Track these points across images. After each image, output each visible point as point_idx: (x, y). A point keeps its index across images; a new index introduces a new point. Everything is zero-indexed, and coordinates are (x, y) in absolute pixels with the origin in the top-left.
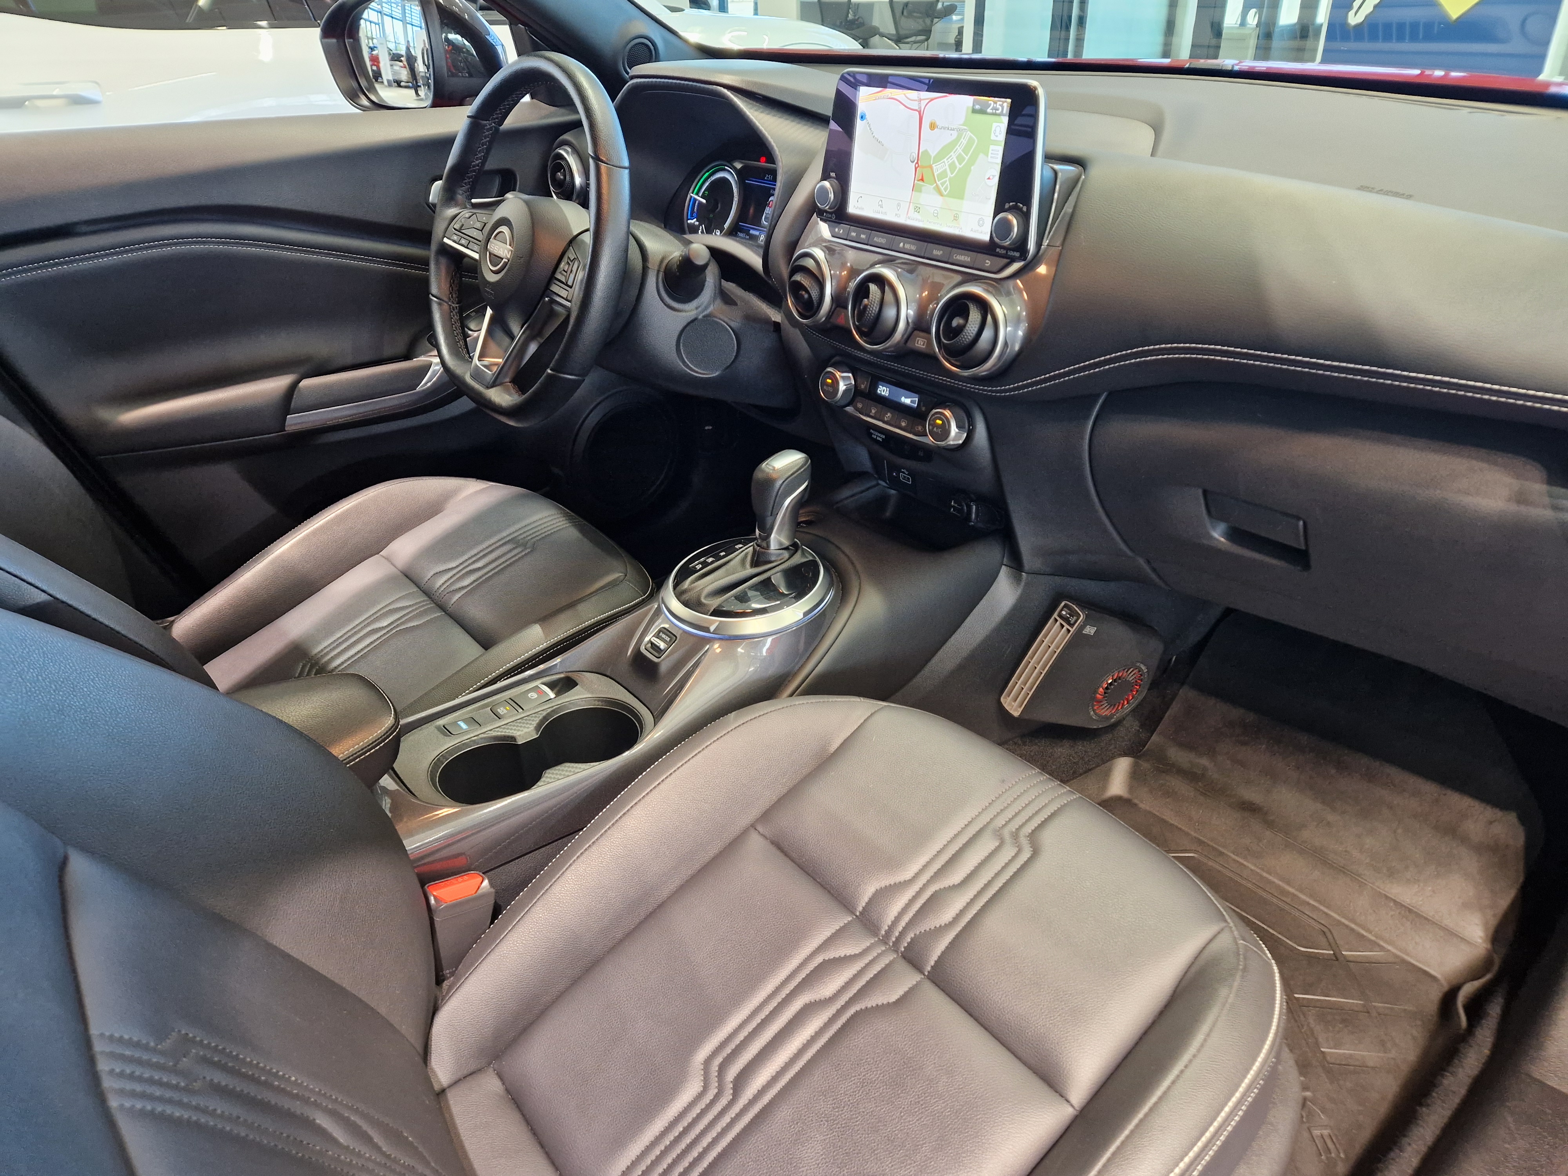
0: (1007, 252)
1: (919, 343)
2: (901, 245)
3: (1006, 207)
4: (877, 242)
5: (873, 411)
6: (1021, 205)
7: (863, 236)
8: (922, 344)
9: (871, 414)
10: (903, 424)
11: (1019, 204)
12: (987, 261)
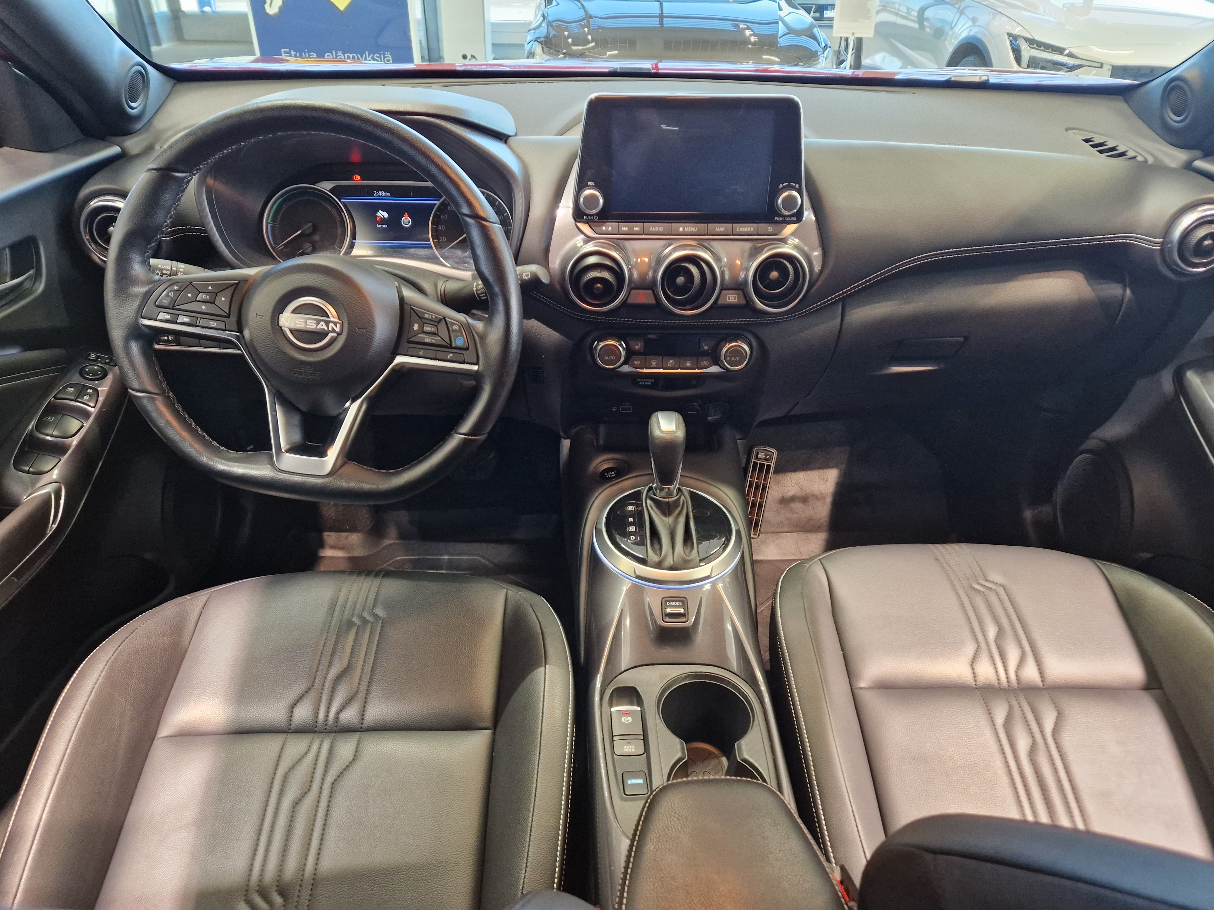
0: (784, 219)
1: (730, 299)
2: (681, 229)
3: (780, 187)
4: (653, 231)
5: (654, 363)
6: (794, 184)
7: (636, 229)
8: (733, 299)
9: (652, 366)
10: (688, 364)
11: (791, 184)
12: (769, 228)
